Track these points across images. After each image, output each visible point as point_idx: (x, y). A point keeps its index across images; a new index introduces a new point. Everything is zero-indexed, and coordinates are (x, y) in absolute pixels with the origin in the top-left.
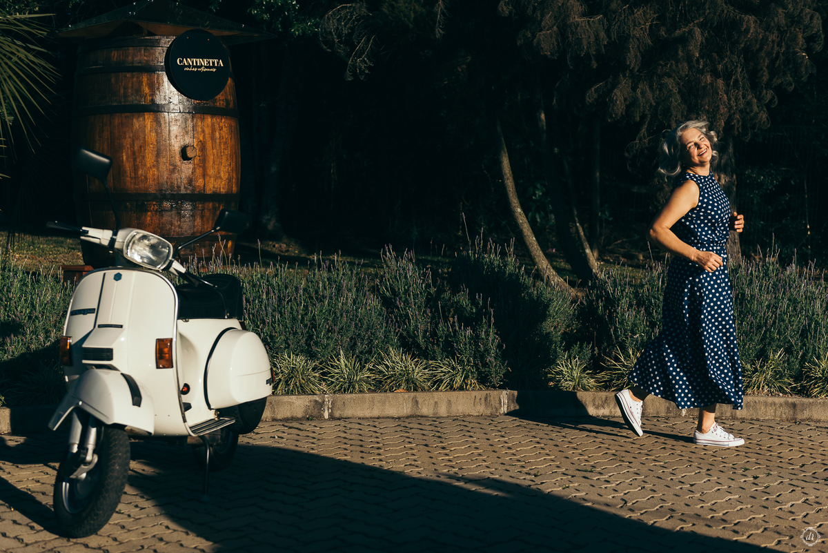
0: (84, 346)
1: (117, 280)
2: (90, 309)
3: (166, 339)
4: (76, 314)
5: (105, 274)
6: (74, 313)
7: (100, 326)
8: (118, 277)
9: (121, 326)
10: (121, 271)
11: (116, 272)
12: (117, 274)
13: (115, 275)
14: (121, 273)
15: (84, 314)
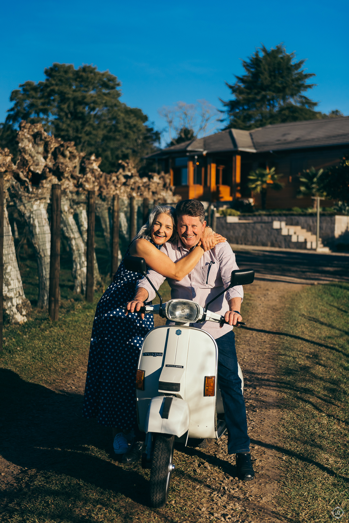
1: (178, 334)
2: (158, 353)
4: (148, 355)
5: (168, 329)
6: (145, 354)
8: (179, 332)
9: (183, 367)
10: (181, 329)
11: (177, 328)
12: (178, 330)
13: (177, 331)
14: (180, 330)
15: (154, 356)
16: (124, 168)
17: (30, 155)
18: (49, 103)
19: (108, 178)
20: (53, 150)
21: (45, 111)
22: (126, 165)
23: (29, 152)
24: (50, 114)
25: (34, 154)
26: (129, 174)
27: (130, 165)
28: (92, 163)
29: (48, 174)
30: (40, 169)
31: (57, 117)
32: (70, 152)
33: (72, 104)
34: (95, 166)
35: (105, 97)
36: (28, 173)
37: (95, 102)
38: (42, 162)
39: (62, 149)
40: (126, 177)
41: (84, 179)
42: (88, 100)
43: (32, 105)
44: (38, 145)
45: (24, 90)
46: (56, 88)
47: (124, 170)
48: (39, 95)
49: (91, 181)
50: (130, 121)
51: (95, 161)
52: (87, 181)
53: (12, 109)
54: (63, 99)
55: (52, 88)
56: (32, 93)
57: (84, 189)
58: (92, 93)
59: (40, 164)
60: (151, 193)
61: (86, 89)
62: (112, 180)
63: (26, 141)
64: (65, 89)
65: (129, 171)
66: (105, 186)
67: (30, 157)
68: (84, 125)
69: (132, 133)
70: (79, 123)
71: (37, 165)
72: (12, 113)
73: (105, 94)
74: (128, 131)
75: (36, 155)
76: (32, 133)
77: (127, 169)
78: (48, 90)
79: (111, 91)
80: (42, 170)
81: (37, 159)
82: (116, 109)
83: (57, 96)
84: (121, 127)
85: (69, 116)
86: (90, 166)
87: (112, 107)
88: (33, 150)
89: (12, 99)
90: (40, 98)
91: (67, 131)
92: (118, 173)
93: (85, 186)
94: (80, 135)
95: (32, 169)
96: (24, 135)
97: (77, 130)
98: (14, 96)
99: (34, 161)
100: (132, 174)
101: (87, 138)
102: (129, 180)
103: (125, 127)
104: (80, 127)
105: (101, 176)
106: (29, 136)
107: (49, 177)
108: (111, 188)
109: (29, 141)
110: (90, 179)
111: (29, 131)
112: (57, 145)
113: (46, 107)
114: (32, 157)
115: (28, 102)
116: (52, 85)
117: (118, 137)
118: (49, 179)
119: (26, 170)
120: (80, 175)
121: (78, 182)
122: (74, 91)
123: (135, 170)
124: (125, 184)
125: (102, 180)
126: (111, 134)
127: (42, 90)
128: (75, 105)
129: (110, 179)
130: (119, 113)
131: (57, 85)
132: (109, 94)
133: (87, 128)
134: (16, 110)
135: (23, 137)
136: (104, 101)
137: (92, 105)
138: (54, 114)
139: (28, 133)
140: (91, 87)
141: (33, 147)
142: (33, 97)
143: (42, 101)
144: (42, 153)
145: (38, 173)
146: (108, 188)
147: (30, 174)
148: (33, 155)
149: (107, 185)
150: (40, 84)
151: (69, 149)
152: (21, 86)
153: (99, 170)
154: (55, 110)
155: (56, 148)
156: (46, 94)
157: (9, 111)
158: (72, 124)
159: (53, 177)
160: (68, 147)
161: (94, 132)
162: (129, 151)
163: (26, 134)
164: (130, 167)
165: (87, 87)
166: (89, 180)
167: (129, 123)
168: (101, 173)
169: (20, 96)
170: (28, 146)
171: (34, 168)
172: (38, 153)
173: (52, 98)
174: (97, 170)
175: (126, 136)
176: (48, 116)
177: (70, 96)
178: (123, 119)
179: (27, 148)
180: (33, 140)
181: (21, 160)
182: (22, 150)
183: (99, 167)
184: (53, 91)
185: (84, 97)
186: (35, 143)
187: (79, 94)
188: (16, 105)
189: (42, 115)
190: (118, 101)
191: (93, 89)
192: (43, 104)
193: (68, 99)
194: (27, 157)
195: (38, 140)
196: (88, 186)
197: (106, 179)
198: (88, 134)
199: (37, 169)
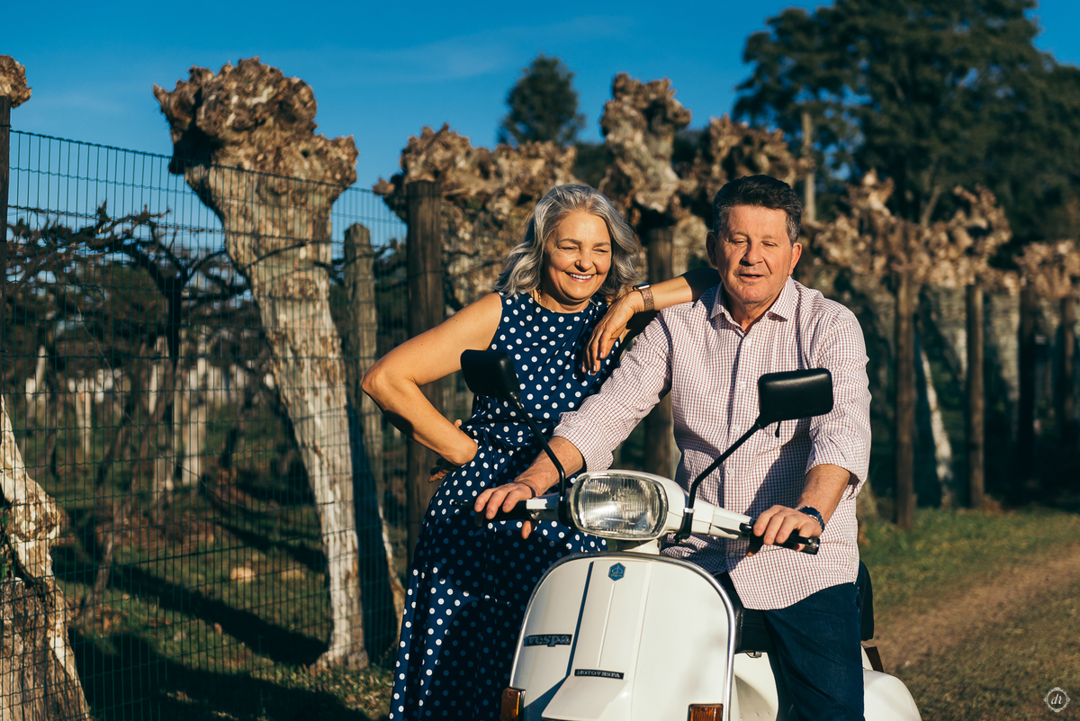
0: (545, 714)
1: (615, 579)
2: (560, 636)
3: (710, 707)
4: (534, 644)
5: (592, 564)
6: (532, 641)
7: (578, 673)
8: (617, 572)
9: (621, 676)
10: (624, 561)
11: (613, 561)
12: (616, 566)
13: (612, 568)
14: (623, 563)
15: (549, 646)
16: (967, 208)
17: (638, 164)
18: (841, 63)
19: (912, 234)
20: (724, 153)
21: (834, 85)
22: (973, 199)
23: (635, 155)
24: (849, 92)
25: (647, 158)
26: (982, 223)
27: (984, 199)
28: (867, 195)
29: (678, 212)
30: (659, 200)
31: (867, 98)
32: (772, 159)
33: (904, 62)
34: (876, 201)
35: (994, 40)
36: (630, 212)
37: (964, 54)
38: (668, 181)
39: (747, 150)
40: (976, 233)
41: (828, 234)
42: (946, 48)
43: (799, 71)
44: (658, 135)
45: (781, 32)
46: (861, 22)
47: (968, 214)
48: (817, 41)
49: (849, 238)
50: (1064, 99)
51: (875, 187)
52: (835, 239)
53: (749, 84)
54: (881, 50)
55: (850, 21)
56: (800, 37)
57: (826, 262)
58: (960, 30)
59: (664, 186)
60: (1067, 281)
61: (940, 20)
62: (923, 239)
63: (626, 127)
64: (885, 21)
65: (983, 214)
66: (902, 256)
67: (637, 170)
68: (937, 115)
69: (1067, 132)
70: (923, 113)
71: (656, 189)
72: (748, 93)
73: (993, 32)
74: (1057, 126)
75: (653, 161)
76: (644, 105)
77: (976, 212)
78: (841, 27)
79: (1012, 23)
80: (665, 202)
81: (655, 174)
82: (1023, 69)
83: (863, 44)
84: (1038, 116)
85: (900, 93)
86: (861, 203)
87: (1011, 64)
88: (644, 148)
89: (748, 57)
90: (820, 51)
91: (892, 133)
92: (953, 223)
93: (827, 252)
94: (924, 143)
95: (640, 199)
96: (620, 110)
97: (919, 131)
98: (754, 48)
99: (647, 180)
100: (990, 223)
101: (944, 150)
102: (981, 241)
103: (1050, 118)
104: (926, 122)
105: (892, 229)
106: (633, 113)
107: (681, 219)
108: (921, 262)
109: (635, 126)
110: (845, 233)
111: (635, 100)
112: (735, 141)
113: (836, 72)
114: (643, 169)
115: (789, 62)
116: (851, 13)
117: (1030, 145)
118: (682, 224)
119: (624, 203)
120: (817, 224)
121: (812, 241)
122: (911, 27)
123: (1001, 212)
124: (970, 252)
125: (895, 239)
126: (1013, 137)
127: (825, 31)
128: (912, 65)
129: (919, 235)
130: (1033, 80)
131: (864, 13)
132: (1004, 30)
133: (947, 124)
134: (758, 86)
135: (619, 116)
136: (988, 50)
137: (956, 62)
138: (859, 92)
139: (633, 106)
140: (955, 15)
141: (646, 141)
142: (802, 49)
143: (825, 56)
144: (668, 156)
145: (655, 211)
146: (910, 260)
147: (637, 214)
148: (644, 162)
149: (909, 252)
150: (822, 14)
151: (768, 148)
152: (772, 21)
153: (886, 212)
154: (862, 81)
155: (733, 149)
156: (834, 38)
157: (741, 87)
158: (906, 115)
159: (693, 219)
160: (763, 144)
161: (966, 134)
162: (1063, 181)
163: (627, 108)
164: (985, 204)
165: (945, 14)
166: (840, 236)
167: (1060, 106)
168: (893, 220)
169: (769, 48)
170: (632, 140)
171: (646, 199)
172: (658, 157)
173: (851, 48)
174: (880, 213)
175: (1053, 141)
176: (841, 95)
177: (898, 40)
178: (1044, 95)
179: (628, 144)
180: (645, 123)
181: (612, 178)
182: (615, 151)
183: (888, 204)
184: (854, 30)
185: (935, 42)
186: (651, 132)
187: (922, 35)
188: (759, 72)
189: (826, 95)
190: (1032, 50)
191: (962, 20)
192: (829, 65)
193: (894, 48)
194: (628, 169)
195: (657, 120)
196: (834, 252)
197: (906, 236)
198: (949, 139)
199: (653, 200)
